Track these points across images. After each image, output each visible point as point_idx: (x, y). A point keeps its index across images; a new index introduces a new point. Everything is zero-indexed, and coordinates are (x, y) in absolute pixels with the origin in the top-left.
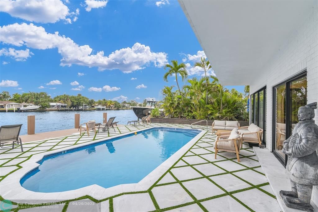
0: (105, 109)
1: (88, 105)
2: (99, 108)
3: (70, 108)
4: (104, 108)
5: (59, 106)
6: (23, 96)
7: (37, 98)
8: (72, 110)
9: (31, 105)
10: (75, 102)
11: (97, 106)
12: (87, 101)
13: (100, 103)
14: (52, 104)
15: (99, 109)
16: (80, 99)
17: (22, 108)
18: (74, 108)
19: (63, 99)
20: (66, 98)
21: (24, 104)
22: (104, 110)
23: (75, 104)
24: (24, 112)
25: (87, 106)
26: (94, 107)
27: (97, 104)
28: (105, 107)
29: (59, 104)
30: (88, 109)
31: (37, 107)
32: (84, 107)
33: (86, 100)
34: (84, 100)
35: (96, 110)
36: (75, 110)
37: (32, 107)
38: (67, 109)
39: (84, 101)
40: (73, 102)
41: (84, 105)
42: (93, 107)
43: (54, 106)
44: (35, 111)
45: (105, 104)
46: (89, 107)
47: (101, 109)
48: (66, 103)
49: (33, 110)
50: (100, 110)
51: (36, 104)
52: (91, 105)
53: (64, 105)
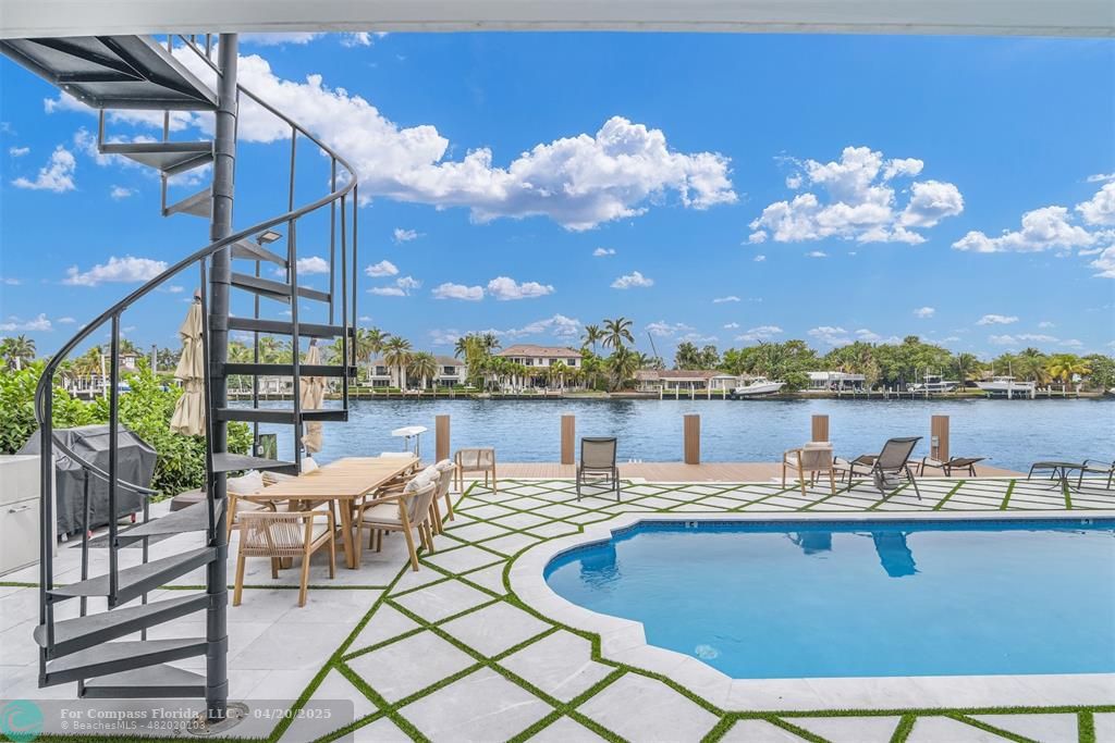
0: (1033, 394)
1: (947, 376)
2: (1000, 391)
3: (875, 388)
4: (1023, 392)
5: (838, 382)
6: (744, 356)
7: (776, 360)
8: (880, 398)
9: (761, 381)
10: (893, 367)
11: (991, 380)
12: (943, 363)
13: (1004, 367)
14: (815, 375)
15: (999, 395)
16: (913, 357)
17: (740, 390)
18: (887, 389)
19: (851, 359)
20: (860, 355)
21: (745, 376)
22: (1024, 398)
23: (893, 374)
24: (745, 399)
25: (942, 383)
26: (976, 386)
27: (987, 374)
28: (1030, 387)
29: (838, 375)
30: (945, 392)
31: (774, 386)
32: (930, 387)
33: (937, 358)
34: (929, 361)
35: (985, 397)
36: (893, 397)
37: (764, 385)
38: (863, 391)
39: (929, 364)
40: (885, 369)
41: (927, 377)
42: (971, 384)
43: (822, 382)
44: (769, 397)
45: (1034, 374)
46: (948, 385)
47: (1010, 395)
48: (860, 372)
49: (764, 396)
50: (1006, 397)
51: (774, 376)
52: (961, 376)
53: (853, 377)
